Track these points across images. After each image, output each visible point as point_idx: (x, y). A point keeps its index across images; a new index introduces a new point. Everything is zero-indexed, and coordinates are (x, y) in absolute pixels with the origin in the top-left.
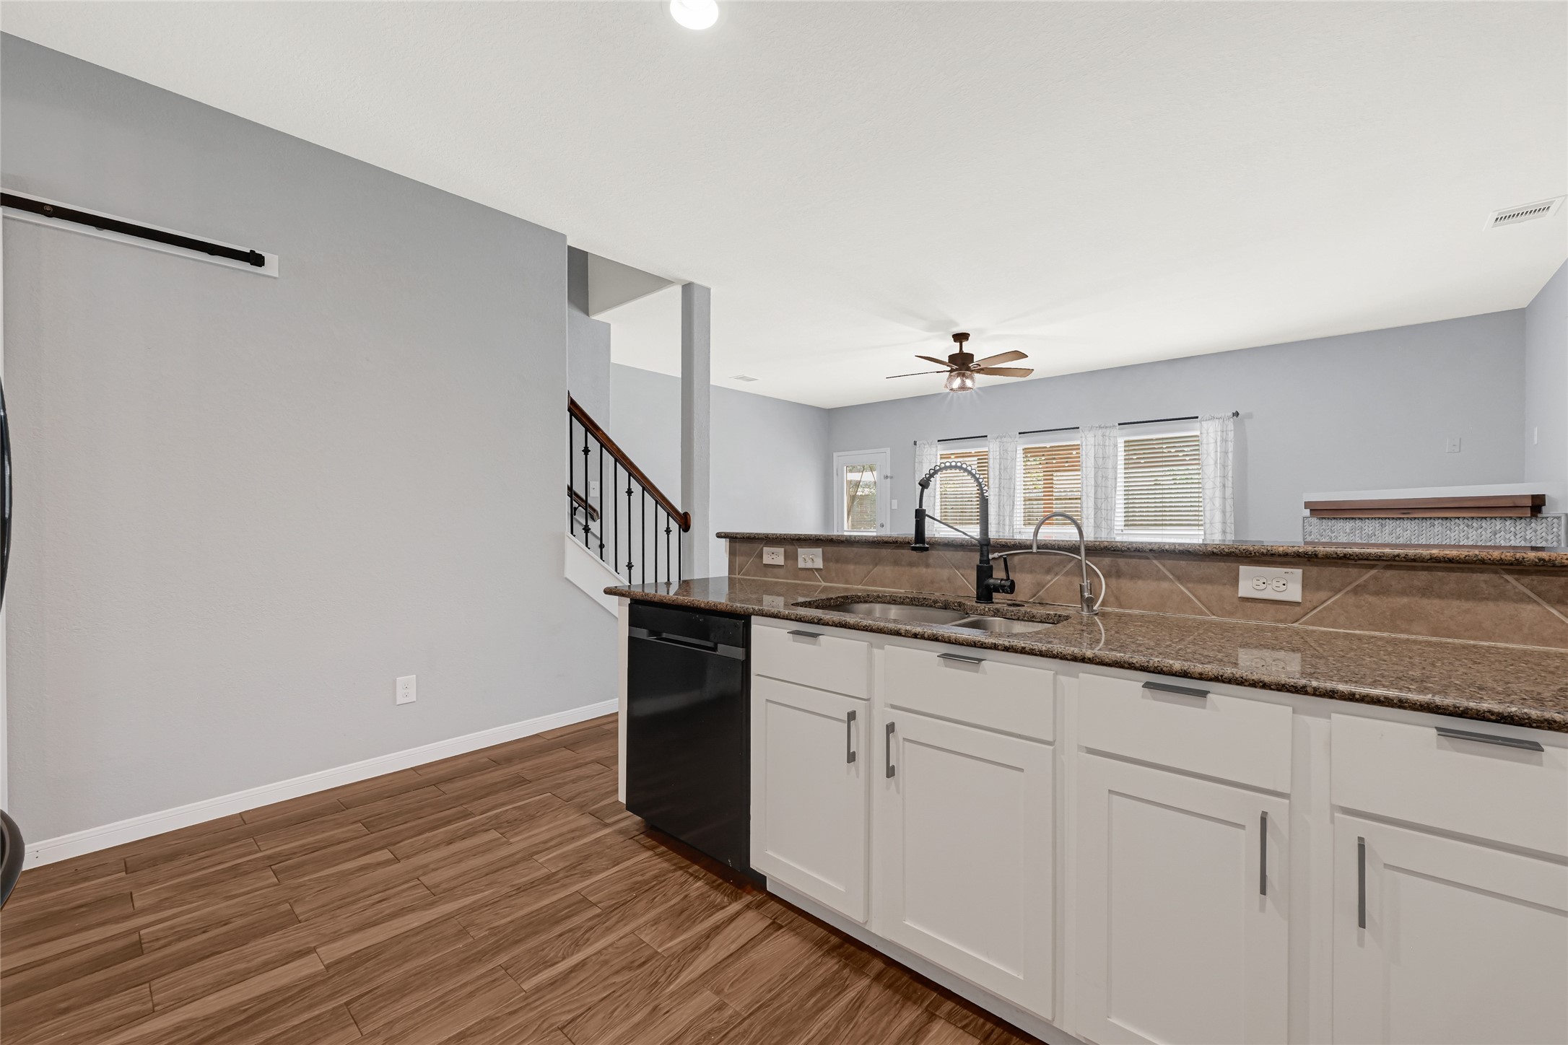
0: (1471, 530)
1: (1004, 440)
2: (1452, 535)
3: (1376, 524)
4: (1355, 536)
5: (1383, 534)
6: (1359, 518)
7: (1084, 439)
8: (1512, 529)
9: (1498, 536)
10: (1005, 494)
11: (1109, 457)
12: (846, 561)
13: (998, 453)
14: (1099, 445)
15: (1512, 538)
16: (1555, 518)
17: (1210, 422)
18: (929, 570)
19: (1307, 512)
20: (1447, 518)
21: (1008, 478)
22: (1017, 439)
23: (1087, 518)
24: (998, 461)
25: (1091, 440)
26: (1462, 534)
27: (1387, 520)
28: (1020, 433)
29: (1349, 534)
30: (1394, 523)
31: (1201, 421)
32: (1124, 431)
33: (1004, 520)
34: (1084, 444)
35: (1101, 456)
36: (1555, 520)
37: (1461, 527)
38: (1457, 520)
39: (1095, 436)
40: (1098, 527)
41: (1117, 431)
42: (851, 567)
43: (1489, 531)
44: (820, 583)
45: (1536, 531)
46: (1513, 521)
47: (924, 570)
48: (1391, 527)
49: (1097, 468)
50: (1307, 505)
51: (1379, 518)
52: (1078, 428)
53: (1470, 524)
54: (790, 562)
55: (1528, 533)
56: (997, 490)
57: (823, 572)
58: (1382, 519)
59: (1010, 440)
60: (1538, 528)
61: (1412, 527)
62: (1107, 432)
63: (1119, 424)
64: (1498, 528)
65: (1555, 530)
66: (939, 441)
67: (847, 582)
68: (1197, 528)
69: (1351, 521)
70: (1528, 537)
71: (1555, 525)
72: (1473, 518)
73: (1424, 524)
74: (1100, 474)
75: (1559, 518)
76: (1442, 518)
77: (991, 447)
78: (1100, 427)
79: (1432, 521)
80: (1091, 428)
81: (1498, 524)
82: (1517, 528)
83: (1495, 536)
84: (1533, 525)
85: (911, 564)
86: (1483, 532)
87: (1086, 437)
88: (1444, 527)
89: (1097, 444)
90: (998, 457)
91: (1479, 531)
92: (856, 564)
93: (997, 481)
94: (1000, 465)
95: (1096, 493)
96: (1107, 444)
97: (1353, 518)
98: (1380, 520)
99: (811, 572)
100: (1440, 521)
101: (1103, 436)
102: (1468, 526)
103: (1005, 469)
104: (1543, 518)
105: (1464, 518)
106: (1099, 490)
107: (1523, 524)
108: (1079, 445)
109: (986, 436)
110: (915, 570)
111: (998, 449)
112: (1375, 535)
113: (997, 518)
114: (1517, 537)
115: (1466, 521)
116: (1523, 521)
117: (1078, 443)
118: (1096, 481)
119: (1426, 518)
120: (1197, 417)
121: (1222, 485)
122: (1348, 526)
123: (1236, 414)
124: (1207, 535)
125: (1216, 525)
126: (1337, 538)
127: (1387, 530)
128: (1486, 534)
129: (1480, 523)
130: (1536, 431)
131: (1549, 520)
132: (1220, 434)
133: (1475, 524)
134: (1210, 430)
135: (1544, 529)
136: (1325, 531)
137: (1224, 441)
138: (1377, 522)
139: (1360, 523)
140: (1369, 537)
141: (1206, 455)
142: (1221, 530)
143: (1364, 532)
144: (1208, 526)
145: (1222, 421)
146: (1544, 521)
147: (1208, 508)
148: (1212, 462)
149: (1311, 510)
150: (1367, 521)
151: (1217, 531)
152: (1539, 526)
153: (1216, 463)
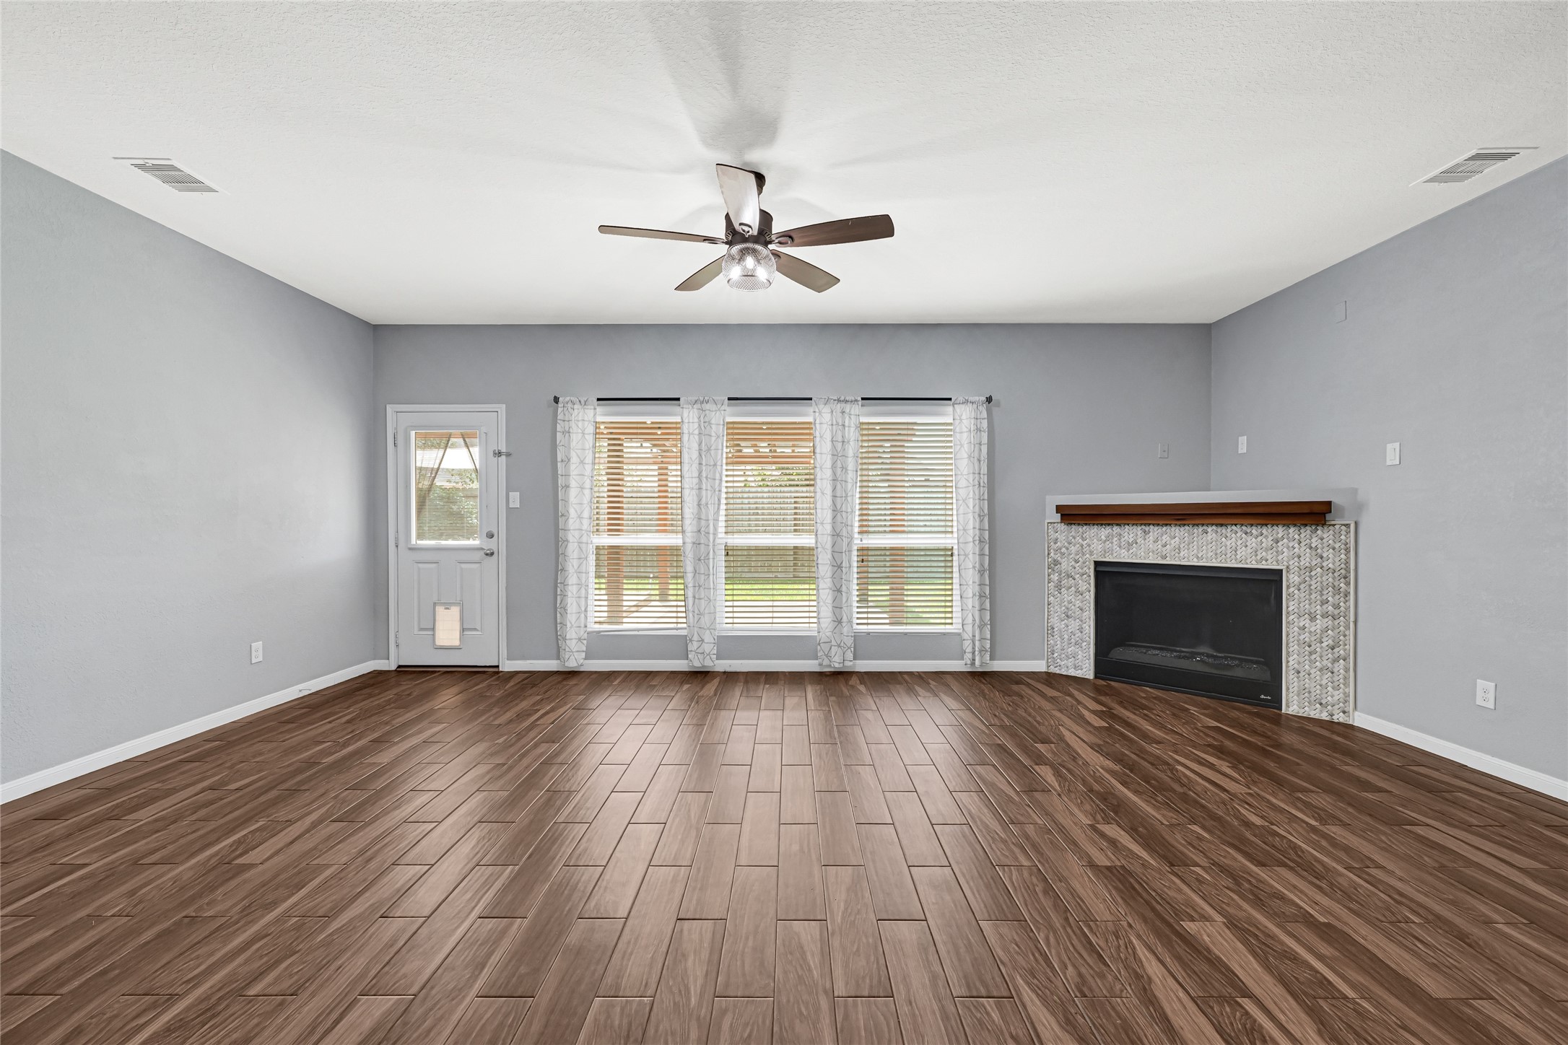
0: (1249, 538)
1: (707, 406)
2: (1228, 543)
3: (1138, 530)
4: (1112, 543)
5: (1147, 541)
6: (1117, 525)
7: (817, 414)
8: (1296, 536)
9: (1280, 544)
10: (709, 488)
11: (848, 442)
13: (696, 425)
14: (837, 424)
15: (1296, 545)
16: (1343, 525)
17: (963, 406)
19: (1058, 517)
20: (1222, 525)
21: (712, 463)
22: (725, 407)
23: (822, 523)
24: (697, 437)
25: (827, 417)
26: (1240, 542)
27: (1151, 527)
28: (729, 399)
29: (1105, 542)
30: (1160, 530)
31: (953, 404)
32: (865, 409)
33: (708, 526)
34: (818, 421)
35: (840, 439)
36: (1343, 528)
37: (1238, 535)
38: (1234, 527)
39: (832, 412)
40: (838, 535)
41: (856, 409)
43: (1270, 538)
45: (1322, 539)
46: (1297, 528)
48: (1155, 534)
49: (835, 455)
50: (1059, 509)
51: (1141, 524)
52: (811, 399)
53: (1249, 531)
55: (1313, 540)
56: (696, 481)
58: (1145, 525)
59: (714, 407)
60: (1325, 536)
61: (1182, 534)
62: (847, 407)
63: (863, 399)
64: (1280, 536)
65: (1343, 537)
66: (599, 400)
68: (943, 535)
69: (1108, 528)
70: (1313, 545)
71: (1343, 533)
72: (1252, 525)
73: (1195, 530)
74: (839, 464)
75: (1347, 526)
76: (1217, 525)
77: (685, 415)
78: (839, 401)
79: (1205, 527)
80: (827, 402)
81: (1280, 531)
82: (1302, 536)
83: (1277, 543)
84: (1319, 532)
86: (1264, 540)
87: (820, 413)
88: (1219, 534)
89: (834, 423)
90: (697, 432)
91: (1260, 538)
93: (695, 466)
94: (700, 444)
95: (834, 489)
96: (847, 424)
97: (1109, 525)
98: (1143, 527)
100: (1214, 527)
101: (843, 412)
102: (1246, 533)
103: (709, 450)
104: (1330, 525)
105: (1242, 525)
106: (839, 487)
107: (1308, 532)
108: (810, 423)
109: (678, 399)
111: (696, 420)
112: (1137, 543)
113: (695, 522)
114: (1302, 544)
115: (1244, 528)
116: (1308, 528)
117: (810, 419)
118: (834, 473)
119: (1197, 525)
120: (950, 399)
121: (977, 483)
122: (1104, 532)
123: (989, 400)
124: (961, 545)
125: (971, 532)
126: (1089, 546)
127: (1151, 537)
128: (1267, 542)
129: (1259, 531)
130: (1243, 441)
131: (1337, 527)
132: (973, 421)
133: (1254, 531)
134: (964, 417)
135: (1331, 536)
136: (1074, 538)
137: (979, 430)
138: (1139, 528)
139: (1118, 529)
140: (1130, 545)
141: (959, 447)
142: (977, 538)
143: (1123, 539)
144: (961, 533)
145: (975, 406)
146: (1331, 528)
147: (961, 511)
148: (966, 456)
149: (1062, 515)
150: (1127, 527)
151: (972, 540)
152: (1325, 534)
153: (970, 457)
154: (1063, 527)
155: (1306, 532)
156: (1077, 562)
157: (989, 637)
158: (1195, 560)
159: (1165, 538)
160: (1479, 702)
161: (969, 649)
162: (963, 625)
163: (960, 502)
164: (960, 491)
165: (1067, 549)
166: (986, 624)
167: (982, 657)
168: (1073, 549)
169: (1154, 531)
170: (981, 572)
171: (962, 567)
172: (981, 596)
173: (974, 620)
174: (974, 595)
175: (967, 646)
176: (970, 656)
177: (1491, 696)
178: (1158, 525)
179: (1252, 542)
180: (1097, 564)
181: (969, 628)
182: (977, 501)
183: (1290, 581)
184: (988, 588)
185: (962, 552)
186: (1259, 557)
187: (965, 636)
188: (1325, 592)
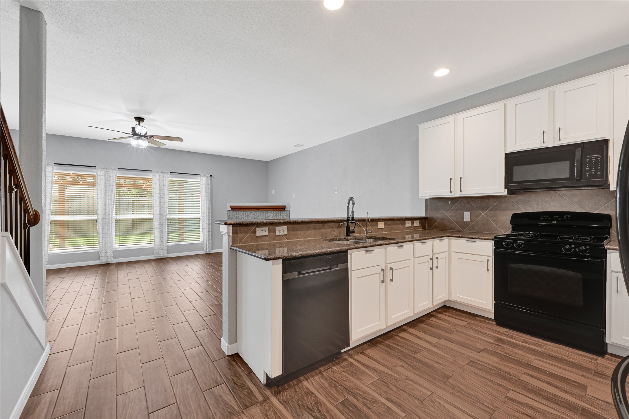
1: (108, 170)
2: (268, 215)
3: (249, 212)
5: (251, 215)
6: (245, 211)
7: (154, 176)
10: (110, 199)
11: (165, 185)
12: (297, 230)
13: (104, 177)
14: (161, 180)
17: (203, 177)
18: (325, 230)
19: (230, 209)
21: (111, 190)
22: (116, 171)
23: (156, 211)
24: (104, 181)
25: (157, 177)
28: (118, 168)
29: (242, 216)
31: (200, 176)
32: (171, 175)
33: (109, 212)
34: (154, 178)
35: (162, 184)
37: (270, 213)
39: (159, 176)
40: (162, 215)
41: (168, 175)
42: (299, 232)
44: (286, 241)
47: (323, 230)
49: (160, 189)
50: (230, 207)
52: (151, 171)
54: (271, 234)
56: (104, 196)
57: (287, 236)
58: (251, 211)
59: (112, 171)
62: (165, 175)
63: (170, 172)
65: (287, 213)
66: (55, 164)
67: (297, 238)
68: (197, 214)
72: (272, 211)
73: (261, 212)
74: (162, 192)
75: (288, 211)
76: (265, 211)
77: (99, 172)
78: (162, 172)
79: (263, 212)
80: (157, 172)
81: (277, 212)
84: (283, 212)
85: (320, 229)
87: (155, 176)
89: (160, 179)
90: (104, 179)
92: (301, 231)
93: (103, 191)
94: (105, 183)
95: (160, 200)
96: (165, 180)
97: (243, 211)
99: (282, 236)
101: (163, 176)
103: (110, 185)
104: (285, 211)
105: (270, 211)
106: (162, 199)
108: (151, 178)
109: (96, 167)
110: (321, 230)
111: (103, 175)
113: (103, 211)
117: (151, 177)
118: (160, 195)
120: (199, 175)
121: (207, 199)
122: (242, 213)
123: (211, 176)
124: (203, 217)
125: (206, 213)
126: (238, 217)
128: (275, 215)
130: (273, 191)
132: (206, 181)
134: (203, 180)
135: (285, 213)
136: (235, 215)
137: (208, 184)
140: (248, 216)
141: (202, 189)
142: (207, 215)
143: (246, 215)
144: (203, 213)
145: (207, 177)
147: (203, 207)
148: (204, 191)
149: (231, 208)
150: (247, 211)
151: (206, 215)
153: (205, 192)
154: (232, 212)
155: (281, 212)
157: (211, 243)
159: (255, 214)
161: (205, 247)
162: (203, 240)
163: (202, 205)
164: (202, 201)
165: (233, 217)
166: (210, 239)
167: (209, 249)
168: (234, 217)
169: (253, 212)
170: (209, 225)
171: (203, 223)
172: (208, 232)
173: (207, 239)
174: (207, 231)
175: (205, 246)
176: (206, 249)
179: (272, 215)
181: (205, 241)
182: (207, 205)
184: (211, 229)
185: (203, 219)
187: (204, 243)
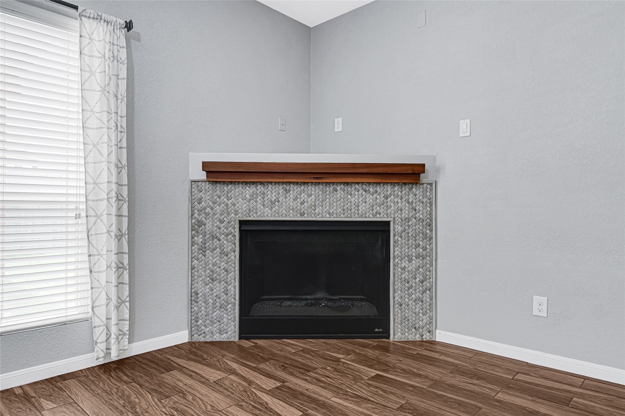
0: (369, 195)
2: (353, 200)
3: (280, 189)
4: (256, 202)
5: (287, 200)
6: (261, 183)
8: (399, 193)
9: (389, 200)
15: (399, 201)
16: (428, 184)
17: (94, 23)
19: (203, 176)
20: (348, 184)
26: (361, 199)
27: (292, 186)
29: (250, 200)
30: (299, 189)
31: (81, 16)
36: (428, 186)
37: (360, 192)
38: (357, 186)
43: (382, 195)
45: (415, 195)
46: (400, 187)
48: (295, 192)
50: (206, 166)
51: (283, 183)
53: (367, 189)
55: (410, 196)
58: (286, 183)
60: (417, 193)
61: (317, 192)
64: (389, 193)
65: (428, 194)
69: (252, 187)
70: (410, 200)
71: (428, 190)
72: (369, 183)
73: (328, 189)
75: (431, 184)
76: (344, 184)
79: (335, 186)
81: (389, 189)
82: (403, 193)
83: (387, 199)
84: (414, 190)
86: (378, 197)
88: (346, 192)
91: (375, 195)
97: (253, 183)
98: (285, 186)
100: (342, 186)
102: (366, 191)
104: (421, 184)
105: (363, 183)
107: (407, 189)
112: (279, 201)
114: (403, 200)
115: (364, 186)
116: (407, 186)
119: (329, 184)
120: (76, 8)
121: (113, 124)
122: (249, 191)
123: (129, 26)
124: (90, 203)
125: (105, 187)
126: (234, 205)
127: (292, 195)
128: (380, 199)
129: (375, 189)
130: (339, 121)
131: (425, 185)
132: (107, 47)
133: (371, 189)
134: (95, 36)
135: (421, 193)
136: (219, 197)
137: (115, 58)
138: (281, 187)
139: (262, 188)
140: (273, 203)
141: (88, 74)
142: (113, 194)
143: (266, 198)
144: (90, 187)
145: (111, 28)
146: (421, 186)
147: (90, 159)
148: (98, 88)
149: (207, 172)
150: (270, 186)
151: (105, 197)
152: (417, 191)
153: (103, 90)
154: (208, 186)
155: (406, 189)
156: (222, 222)
157: (127, 316)
158: (328, 215)
159: (304, 196)
160: (535, 312)
161: (103, 338)
162: (93, 308)
163: (90, 147)
164: (89, 132)
165: (212, 209)
166: (123, 302)
167: (118, 341)
168: (218, 209)
169: (294, 190)
170: (119, 237)
171: (92, 232)
172: (118, 268)
173: (109, 299)
174: (109, 267)
175: (100, 335)
176: (103, 346)
177: (544, 307)
178: (297, 183)
179: (370, 198)
180: (242, 223)
181: (101, 312)
182: (114, 148)
183: (395, 229)
184: (126, 256)
185: (91, 213)
186: (374, 212)
187: (97, 322)
188: (418, 238)
